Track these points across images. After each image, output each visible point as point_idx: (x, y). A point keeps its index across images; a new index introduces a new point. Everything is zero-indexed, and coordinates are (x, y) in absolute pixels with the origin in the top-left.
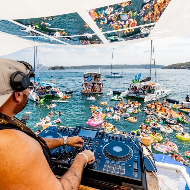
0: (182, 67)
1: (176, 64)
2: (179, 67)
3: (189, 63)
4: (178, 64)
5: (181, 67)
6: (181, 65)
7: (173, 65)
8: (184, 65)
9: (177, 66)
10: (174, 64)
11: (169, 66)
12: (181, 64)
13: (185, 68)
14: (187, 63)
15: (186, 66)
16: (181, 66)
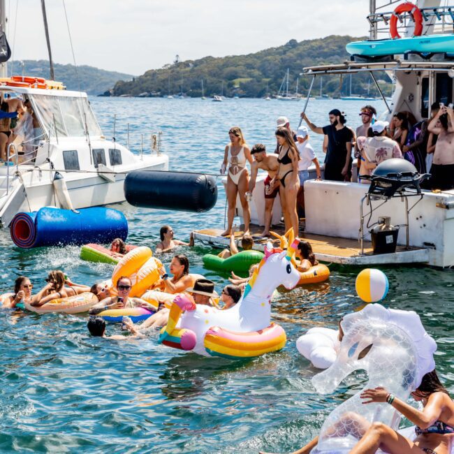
0: (243, 86)
1: (197, 63)
2: (223, 85)
3: (278, 57)
4: (209, 59)
5: (231, 85)
6: (227, 70)
7: (178, 64)
8: (249, 66)
10: (186, 64)
11: (152, 75)
12: (229, 61)
13: (260, 95)
14: (268, 52)
15: (265, 74)
16: (234, 76)
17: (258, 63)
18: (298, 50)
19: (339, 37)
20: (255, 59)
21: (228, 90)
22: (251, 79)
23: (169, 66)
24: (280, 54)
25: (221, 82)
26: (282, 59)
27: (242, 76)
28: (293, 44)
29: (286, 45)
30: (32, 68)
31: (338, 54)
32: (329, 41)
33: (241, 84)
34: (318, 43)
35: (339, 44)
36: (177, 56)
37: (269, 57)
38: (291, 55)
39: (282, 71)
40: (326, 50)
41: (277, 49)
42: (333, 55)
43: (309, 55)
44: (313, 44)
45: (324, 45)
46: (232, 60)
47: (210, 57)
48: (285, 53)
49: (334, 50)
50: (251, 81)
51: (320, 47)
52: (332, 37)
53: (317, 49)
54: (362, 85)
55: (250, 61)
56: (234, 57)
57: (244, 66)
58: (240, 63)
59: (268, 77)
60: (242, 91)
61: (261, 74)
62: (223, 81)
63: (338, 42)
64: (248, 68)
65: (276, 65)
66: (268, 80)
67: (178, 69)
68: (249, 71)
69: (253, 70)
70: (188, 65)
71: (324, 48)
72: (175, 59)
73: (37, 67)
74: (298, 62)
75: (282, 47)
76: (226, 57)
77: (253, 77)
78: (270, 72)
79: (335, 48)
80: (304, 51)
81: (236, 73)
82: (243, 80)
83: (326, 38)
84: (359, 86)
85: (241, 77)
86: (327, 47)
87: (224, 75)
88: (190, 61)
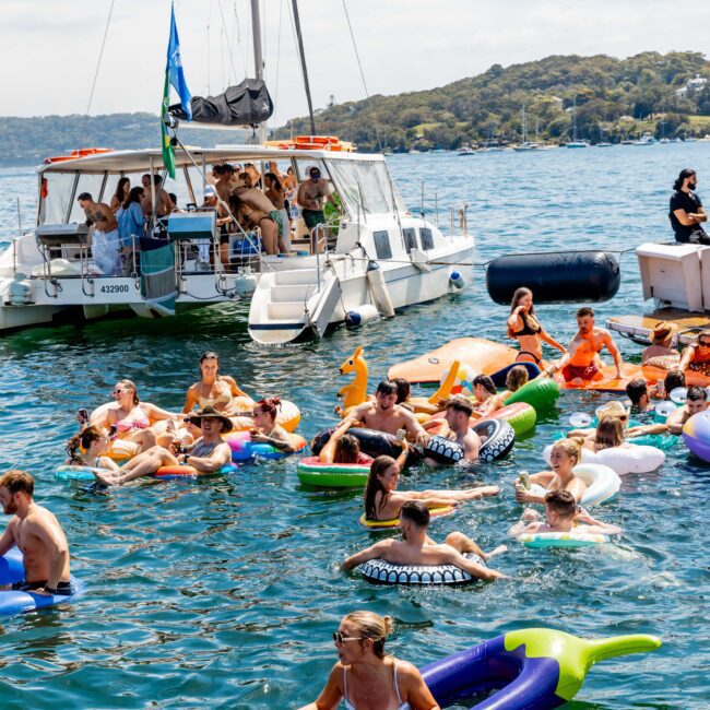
0: (429, 136)
1: (362, 106)
2: (400, 135)
3: (477, 91)
4: (376, 101)
5: (410, 135)
6: (405, 113)
8: (436, 106)
9: (379, 127)
10: (346, 107)
12: (405, 100)
13: (454, 146)
14: (459, 85)
15: (459, 116)
16: (415, 121)
17: (449, 101)
18: (504, 79)
19: (562, 57)
20: (444, 96)
21: (407, 142)
22: (440, 124)
23: (321, 112)
24: (478, 86)
25: (397, 130)
26: (482, 93)
27: (427, 120)
28: (496, 71)
29: (487, 74)
30: (126, 125)
31: (563, 82)
32: (548, 64)
33: (425, 132)
34: (532, 68)
35: (563, 67)
36: (332, 97)
37: (463, 92)
38: (495, 86)
39: (484, 110)
40: (544, 77)
41: (474, 79)
42: (555, 83)
43: (520, 86)
44: (525, 70)
45: (541, 70)
46: (409, 99)
47: (378, 96)
48: (485, 84)
49: (556, 77)
50: (441, 128)
51: (536, 74)
52: (552, 58)
53: (531, 76)
54: (600, 124)
55: (436, 98)
56: (413, 94)
57: (429, 105)
58: (423, 102)
59: (463, 120)
60: (427, 142)
61: (453, 115)
62: (401, 129)
63: (561, 65)
64: (434, 108)
65: (474, 102)
66: (464, 124)
67: (334, 115)
68: (435, 112)
69: (441, 112)
70: (348, 110)
71: (541, 75)
72: (329, 101)
73: (132, 123)
74: (506, 96)
75: (480, 77)
76: (402, 95)
77: (443, 121)
78: (466, 113)
79: (557, 74)
80: (514, 80)
81: (418, 116)
82: (428, 127)
83: (544, 60)
84: (596, 127)
85: (425, 122)
86: (546, 73)
87: (400, 121)
88: (349, 103)
